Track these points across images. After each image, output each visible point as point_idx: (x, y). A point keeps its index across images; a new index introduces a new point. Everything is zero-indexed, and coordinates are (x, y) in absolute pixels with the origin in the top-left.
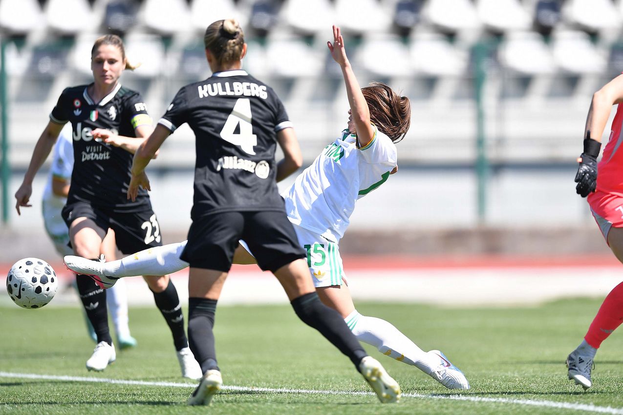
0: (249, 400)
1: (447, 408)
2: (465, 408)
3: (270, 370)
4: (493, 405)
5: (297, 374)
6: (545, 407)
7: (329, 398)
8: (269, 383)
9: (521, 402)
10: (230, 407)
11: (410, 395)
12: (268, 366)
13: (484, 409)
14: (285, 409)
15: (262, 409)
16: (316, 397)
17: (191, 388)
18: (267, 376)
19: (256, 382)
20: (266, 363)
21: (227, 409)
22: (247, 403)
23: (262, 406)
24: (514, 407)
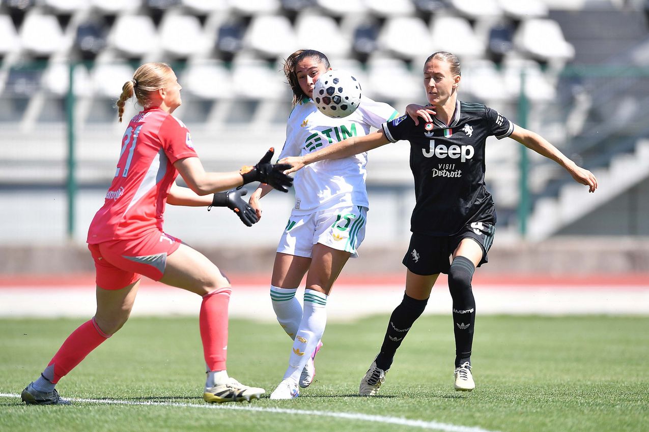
0: (73, 410)
1: (264, 420)
2: (281, 420)
3: (93, 382)
4: (309, 418)
5: (120, 385)
6: (358, 420)
7: (150, 409)
8: (92, 394)
9: (335, 415)
10: (54, 417)
11: (229, 406)
12: (92, 378)
13: (299, 421)
14: (108, 419)
15: (84, 419)
16: (138, 408)
17: (16, 398)
18: (90, 388)
19: (79, 393)
20: (89, 375)
21: (51, 419)
22: (70, 414)
23: (85, 416)
24: (328, 419)
